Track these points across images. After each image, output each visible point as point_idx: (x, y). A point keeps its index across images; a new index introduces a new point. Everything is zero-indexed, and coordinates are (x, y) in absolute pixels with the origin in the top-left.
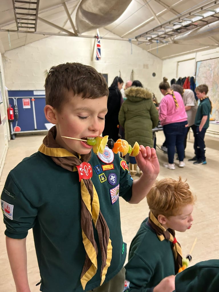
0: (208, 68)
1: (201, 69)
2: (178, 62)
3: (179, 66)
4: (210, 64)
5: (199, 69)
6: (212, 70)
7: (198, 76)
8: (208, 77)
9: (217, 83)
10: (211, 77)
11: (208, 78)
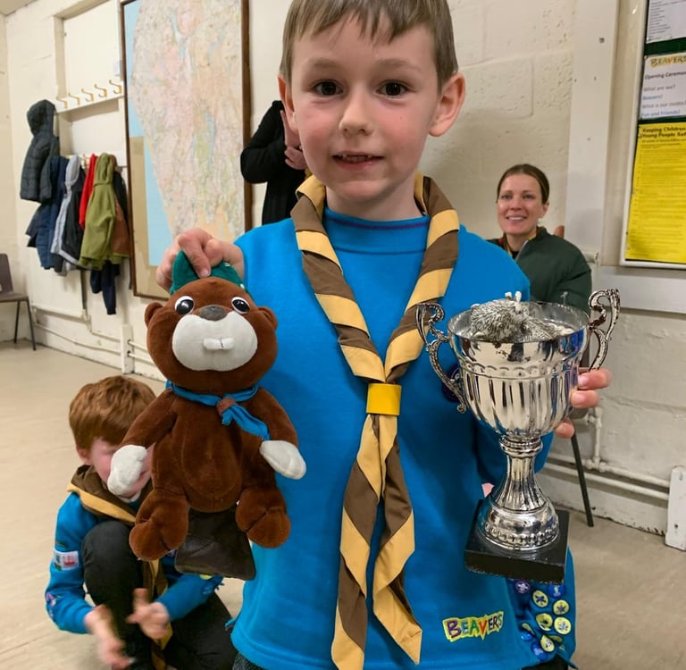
0: (168, 31)
1: (140, 40)
2: (63, 18)
3: (67, 39)
4: (175, 11)
5: (135, 40)
6: (184, 41)
7: (133, 78)
8: (175, 78)
9: (212, 110)
10: (183, 78)
11: (175, 83)
